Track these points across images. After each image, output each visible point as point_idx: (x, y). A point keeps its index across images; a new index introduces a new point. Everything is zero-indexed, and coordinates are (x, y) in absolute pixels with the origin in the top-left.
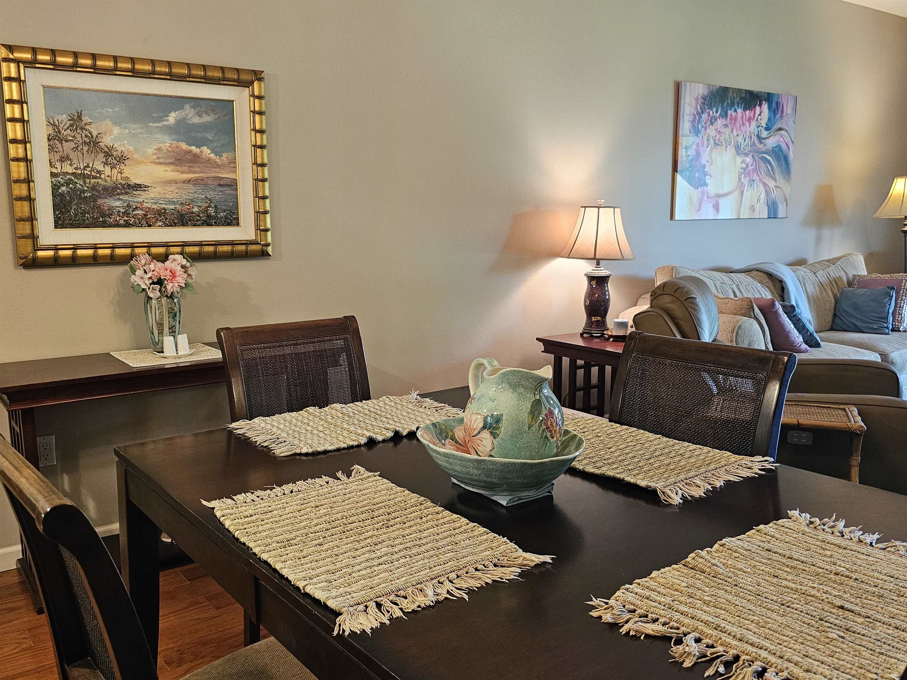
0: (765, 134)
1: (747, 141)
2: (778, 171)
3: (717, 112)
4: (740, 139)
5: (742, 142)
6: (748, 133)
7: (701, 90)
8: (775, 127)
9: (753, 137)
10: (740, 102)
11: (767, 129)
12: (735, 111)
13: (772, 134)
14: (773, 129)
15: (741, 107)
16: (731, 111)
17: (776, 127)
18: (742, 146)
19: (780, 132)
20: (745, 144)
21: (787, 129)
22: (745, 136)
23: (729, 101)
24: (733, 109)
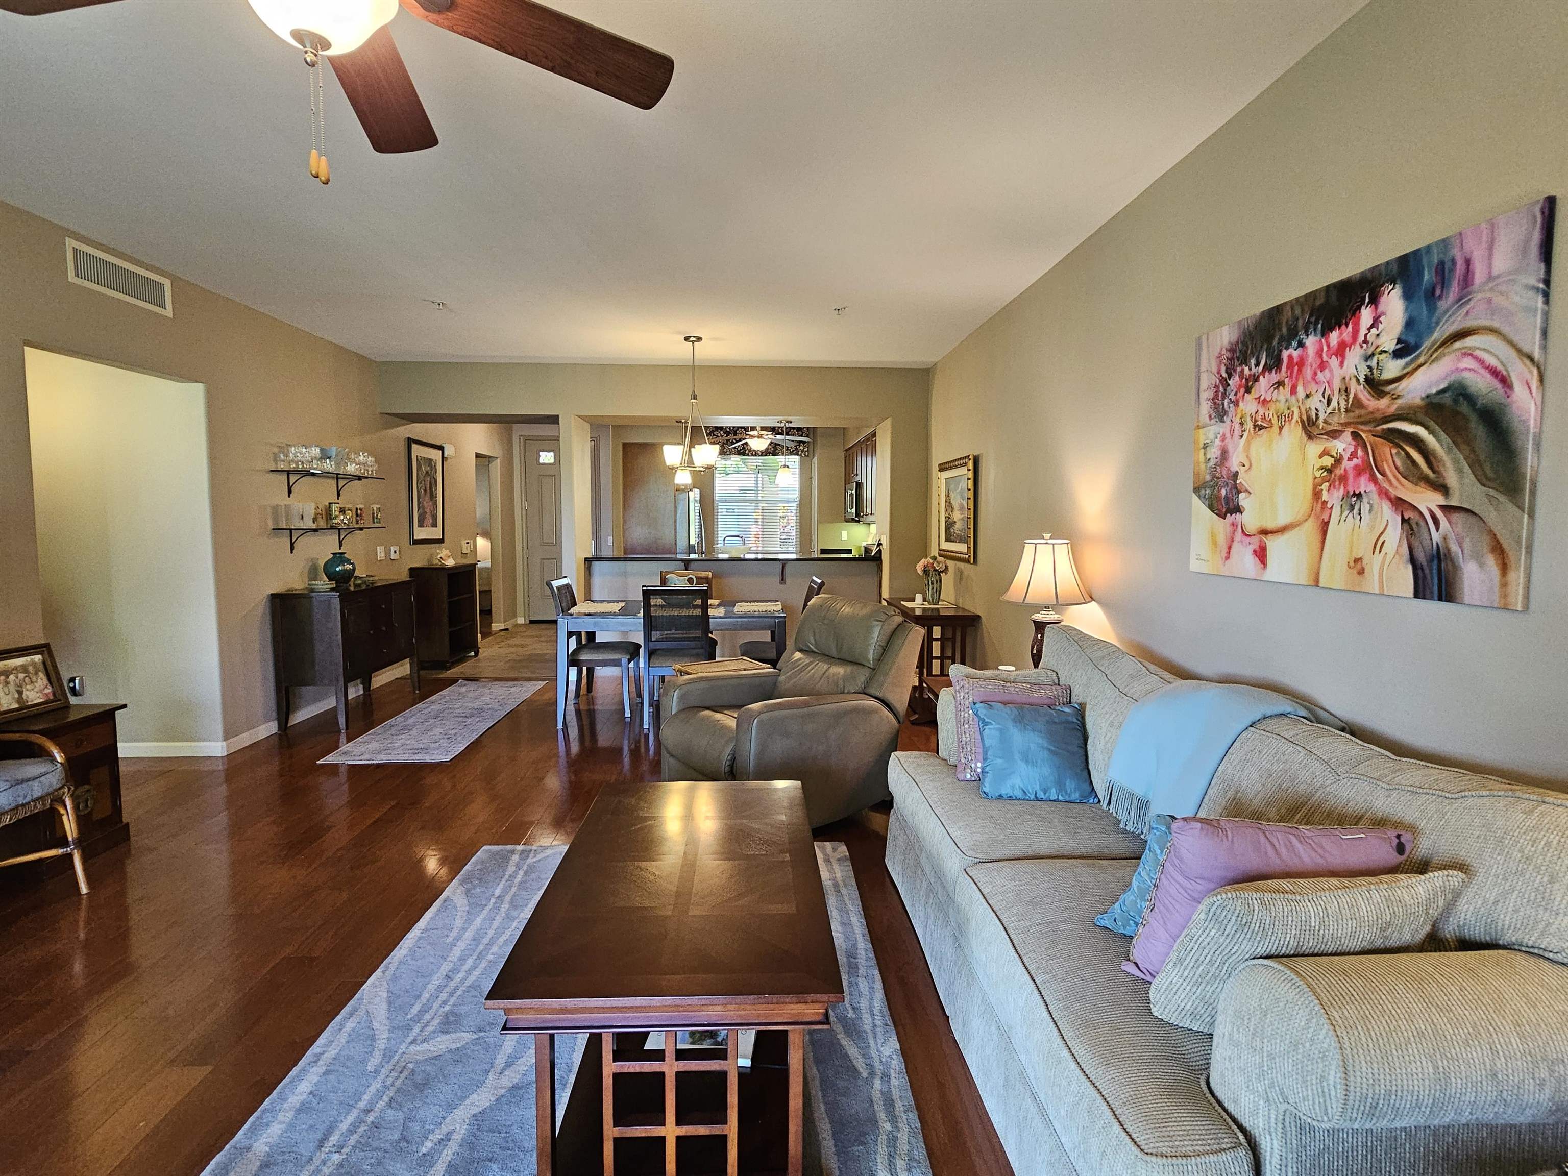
0: (1392, 368)
1: (1334, 403)
2: (1455, 461)
3: (1257, 365)
4: (1316, 402)
5: (1322, 407)
6: (1337, 384)
7: (1226, 336)
8: (1436, 335)
9: (1354, 387)
10: (1313, 319)
11: (1403, 350)
12: (1301, 345)
13: (1422, 360)
14: (1426, 344)
15: (1315, 330)
16: (1291, 351)
17: (1438, 335)
18: (1322, 416)
19: (1458, 345)
20: (1329, 410)
21: (1496, 324)
22: (1328, 392)
23: (1284, 330)
24: (1294, 344)
